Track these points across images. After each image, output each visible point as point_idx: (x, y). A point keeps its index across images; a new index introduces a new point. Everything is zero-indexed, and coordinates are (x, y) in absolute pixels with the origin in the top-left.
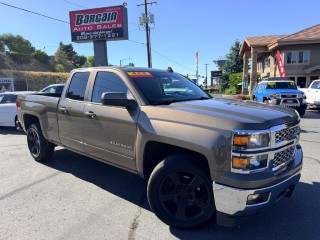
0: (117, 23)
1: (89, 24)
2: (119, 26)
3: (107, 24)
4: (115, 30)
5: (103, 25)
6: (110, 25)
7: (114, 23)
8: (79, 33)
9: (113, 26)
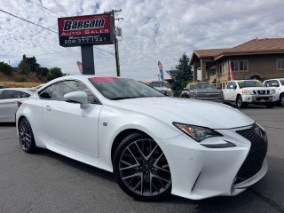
0: (104, 29)
1: (77, 29)
2: (107, 31)
3: (94, 30)
4: (102, 35)
5: (90, 31)
6: (98, 30)
7: (101, 29)
8: (67, 38)
9: (101, 32)
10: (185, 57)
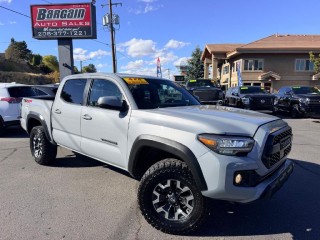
0: (84, 21)
1: (52, 19)
2: (87, 24)
3: (73, 21)
4: (83, 28)
5: (68, 22)
6: (78, 22)
7: (81, 20)
8: (41, 29)
9: (81, 24)
10: (198, 51)
